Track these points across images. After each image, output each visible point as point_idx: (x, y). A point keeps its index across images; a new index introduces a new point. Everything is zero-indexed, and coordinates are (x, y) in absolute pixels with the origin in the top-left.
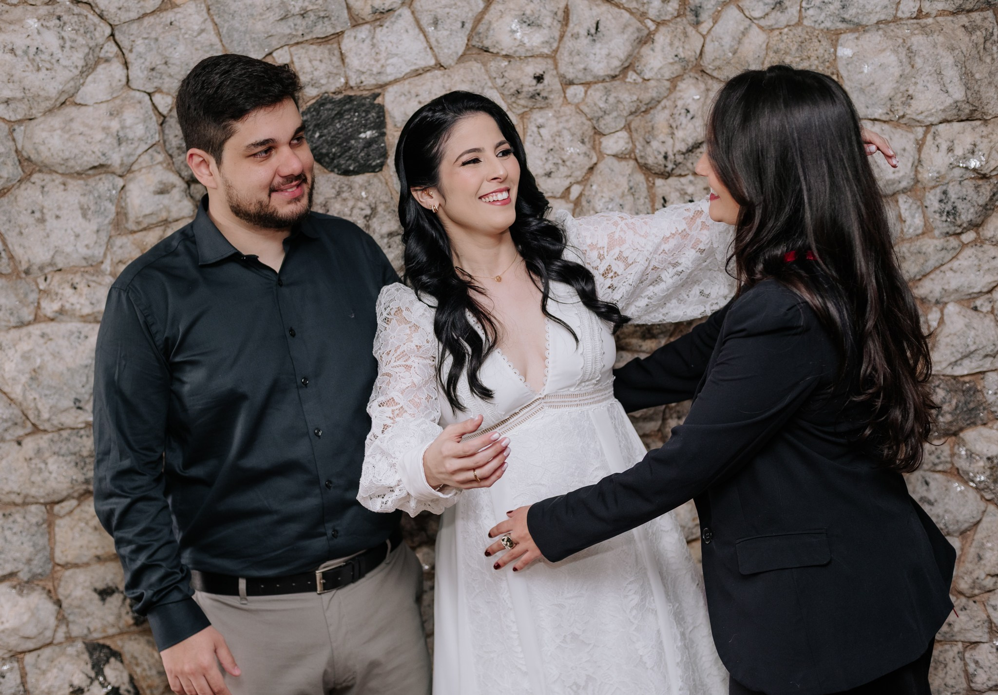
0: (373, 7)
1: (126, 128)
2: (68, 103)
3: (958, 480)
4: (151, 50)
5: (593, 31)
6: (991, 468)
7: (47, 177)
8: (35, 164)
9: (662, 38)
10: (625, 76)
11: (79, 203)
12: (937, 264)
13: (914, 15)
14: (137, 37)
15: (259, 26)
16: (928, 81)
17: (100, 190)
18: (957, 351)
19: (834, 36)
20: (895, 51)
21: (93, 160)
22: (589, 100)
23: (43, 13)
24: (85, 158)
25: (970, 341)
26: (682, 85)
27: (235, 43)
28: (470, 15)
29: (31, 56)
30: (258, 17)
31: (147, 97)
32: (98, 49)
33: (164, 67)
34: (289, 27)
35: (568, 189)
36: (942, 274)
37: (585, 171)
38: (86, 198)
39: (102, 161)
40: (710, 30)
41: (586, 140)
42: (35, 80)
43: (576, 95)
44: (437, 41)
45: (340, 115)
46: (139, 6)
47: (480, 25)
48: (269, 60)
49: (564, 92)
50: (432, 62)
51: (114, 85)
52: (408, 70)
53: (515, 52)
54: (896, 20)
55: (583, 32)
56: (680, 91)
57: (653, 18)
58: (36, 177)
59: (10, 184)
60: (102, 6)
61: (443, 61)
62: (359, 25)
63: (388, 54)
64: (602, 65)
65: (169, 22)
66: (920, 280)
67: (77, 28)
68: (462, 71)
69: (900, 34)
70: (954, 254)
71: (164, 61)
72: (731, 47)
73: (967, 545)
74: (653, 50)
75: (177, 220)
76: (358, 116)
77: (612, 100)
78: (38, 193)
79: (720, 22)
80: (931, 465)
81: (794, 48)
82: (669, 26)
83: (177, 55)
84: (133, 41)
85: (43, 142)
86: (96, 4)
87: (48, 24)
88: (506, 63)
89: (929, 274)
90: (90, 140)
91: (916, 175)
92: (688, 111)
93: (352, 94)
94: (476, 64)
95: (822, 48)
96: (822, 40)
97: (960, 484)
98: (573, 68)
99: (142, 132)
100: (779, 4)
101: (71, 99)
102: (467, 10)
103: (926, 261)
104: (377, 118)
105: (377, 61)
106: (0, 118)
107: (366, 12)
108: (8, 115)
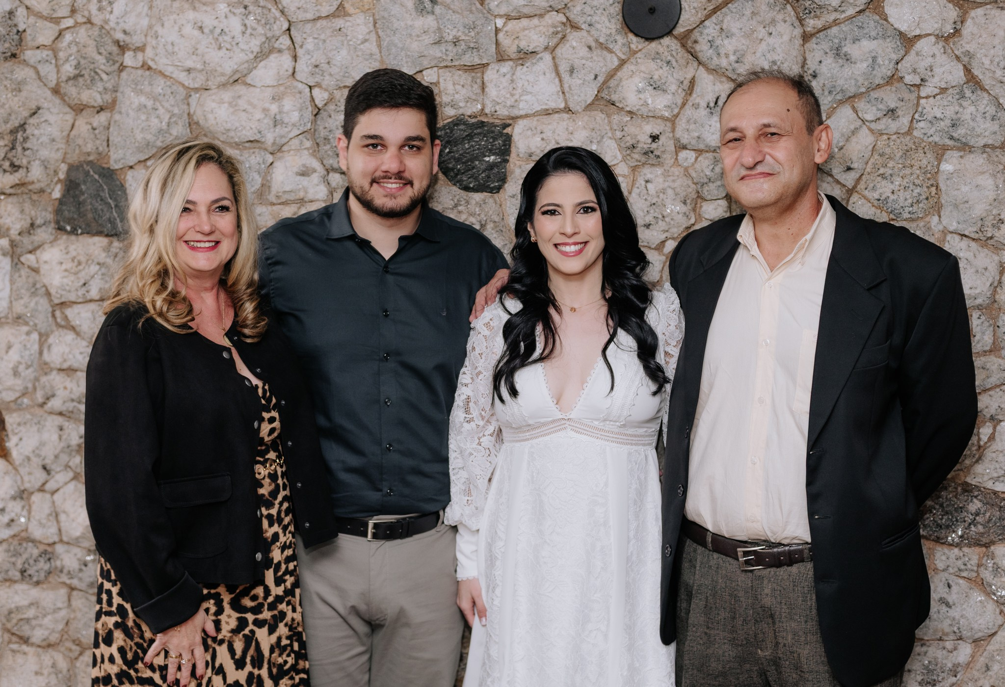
0: (518, 47)
1: (284, 112)
2: (240, 81)
3: (980, 589)
4: (318, 49)
5: (712, 105)
8: (202, 128)
12: (998, 383)
14: (309, 36)
15: (415, 46)
17: (252, 162)
18: (1001, 468)
19: (940, 152)
20: (994, 176)
21: (250, 135)
22: (697, 166)
24: (244, 132)
27: (391, 57)
28: (604, 70)
29: (216, 35)
30: (415, 38)
31: (308, 89)
32: (274, 40)
33: (327, 66)
34: (441, 51)
35: (663, 242)
36: (1001, 393)
37: (682, 229)
39: (258, 137)
41: (688, 201)
42: (214, 56)
43: (687, 159)
44: (570, 87)
45: (470, 137)
46: (316, 9)
47: (612, 80)
48: (418, 78)
49: (677, 155)
50: (562, 106)
51: (281, 73)
52: (539, 109)
53: (638, 110)
54: (1003, 147)
55: (703, 104)
60: (284, 3)
61: (571, 106)
62: (503, 60)
63: (524, 91)
64: (714, 137)
65: (338, 28)
67: (259, 18)
68: (586, 118)
71: (327, 61)
73: (979, 653)
75: (312, 201)
76: (486, 141)
77: (717, 170)
79: (833, 118)
80: (957, 570)
81: (899, 155)
83: (339, 58)
84: (305, 39)
85: (212, 111)
86: (280, 1)
87: (236, 11)
88: (629, 119)
89: (989, 389)
90: (250, 118)
91: (993, 295)
93: (485, 120)
94: (601, 115)
95: (926, 160)
96: (928, 152)
97: (982, 594)
98: (688, 135)
99: (297, 119)
100: (892, 112)
101: (243, 79)
102: (602, 65)
103: (988, 377)
104: (503, 145)
105: (512, 95)
106: (180, 83)
107: (512, 50)
108: (188, 82)
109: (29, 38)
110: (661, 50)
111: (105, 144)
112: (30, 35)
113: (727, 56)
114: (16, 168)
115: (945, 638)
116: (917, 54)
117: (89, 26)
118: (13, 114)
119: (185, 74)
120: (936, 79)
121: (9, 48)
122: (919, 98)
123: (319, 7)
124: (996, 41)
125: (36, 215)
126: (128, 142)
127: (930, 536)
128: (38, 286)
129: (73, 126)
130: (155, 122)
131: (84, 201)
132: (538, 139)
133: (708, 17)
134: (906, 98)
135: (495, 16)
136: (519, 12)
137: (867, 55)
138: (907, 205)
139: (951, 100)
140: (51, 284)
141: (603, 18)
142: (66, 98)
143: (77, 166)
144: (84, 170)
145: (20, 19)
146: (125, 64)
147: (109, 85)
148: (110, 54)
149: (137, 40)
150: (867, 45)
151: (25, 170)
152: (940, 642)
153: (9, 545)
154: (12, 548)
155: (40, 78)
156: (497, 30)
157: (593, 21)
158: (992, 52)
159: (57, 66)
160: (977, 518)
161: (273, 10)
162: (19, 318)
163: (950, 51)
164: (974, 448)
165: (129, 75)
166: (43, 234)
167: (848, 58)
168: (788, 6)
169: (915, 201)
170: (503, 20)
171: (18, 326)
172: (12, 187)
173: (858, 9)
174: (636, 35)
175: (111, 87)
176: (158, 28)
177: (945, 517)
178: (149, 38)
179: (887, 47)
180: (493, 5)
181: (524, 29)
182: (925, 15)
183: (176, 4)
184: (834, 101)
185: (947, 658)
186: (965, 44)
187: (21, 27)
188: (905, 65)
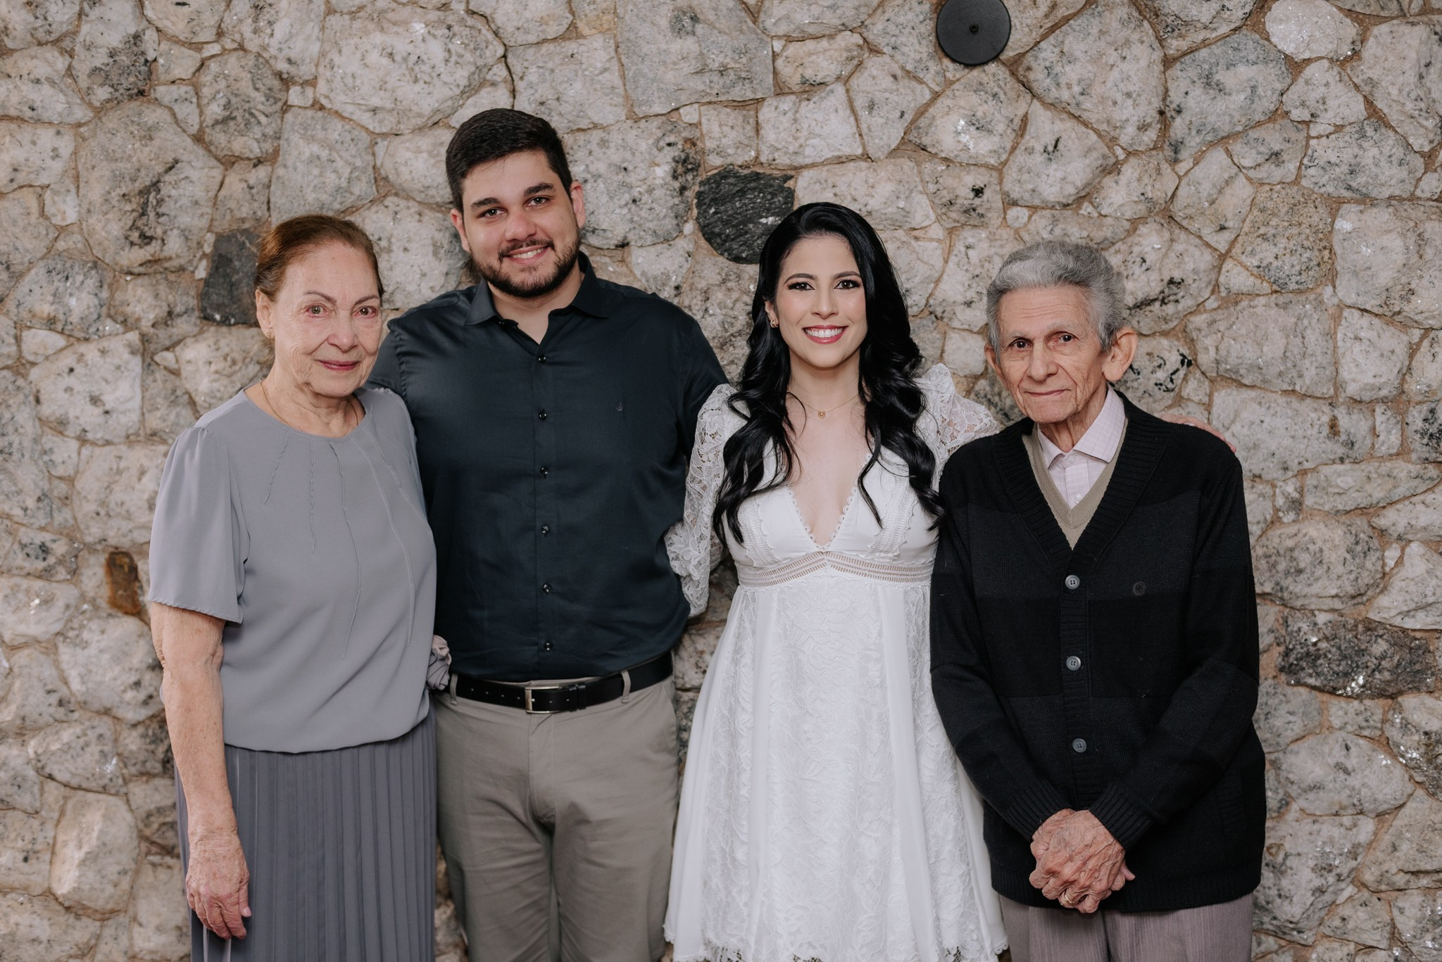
0: (803, 77)
2: (441, 124)
3: (1385, 751)
4: (544, 81)
5: (1050, 148)
6: (1427, 745)
7: (403, 203)
8: (393, 186)
9: (1130, 171)
10: (1079, 207)
11: (432, 238)
12: (1408, 494)
13: (1436, 197)
14: (532, 64)
15: (670, 76)
16: (1436, 277)
18: (1412, 600)
19: (1335, 206)
20: (1403, 235)
22: (1031, 227)
23: (433, 19)
25: (1429, 592)
26: (1143, 229)
27: (639, 91)
28: (912, 105)
29: (410, 65)
30: (671, 66)
32: (485, 70)
33: (556, 103)
34: (704, 82)
36: (1411, 506)
38: (441, 234)
40: (1189, 171)
42: (409, 93)
43: (1018, 218)
44: (869, 127)
45: (742, 193)
46: (540, 29)
47: (922, 119)
49: (1005, 213)
50: (859, 151)
52: (830, 156)
53: (956, 156)
54: (1413, 198)
55: (1039, 148)
56: (1139, 236)
57: (1124, 145)
58: (390, 201)
59: (360, 203)
60: (499, 23)
61: (871, 152)
62: (783, 94)
63: (810, 133)
64: (1053, 190)
65: (570, 54)
66: (1384, 507)
67: (466, 42)
68: (890, 167)
69: (1413, 217)
70: (1431, 486)
71: (556, 96)
72: (1210, 195)
73: (1383, 830)
74: (1117, 183)
76: (762, 198)
77: (1058, 231)
78: (389, 219)
79: (1201, 165)
80: (1356, 727)
81: (1284, 210)
82: (1141, 159)
84: (527, 68)
85: (406, 163)
86: (493, 19)
87: (436, 33)
88: (944, 168)
89: (1396, 503)
91: (1402, 384)
92: (1144, 261)
93: (761, 171)
94: (909, 163)
95: (1317, 216)
96: (1319, 206)
97: (1388, 757)
98: (1020, 187)
100: (1275, 156)
101: (445, 120)
102: (910, 99)
103: (1395, 487)
104: (785, 203)
105: (796, 139)
106: (363, 127)
107: (794, 81)
108: (373, 125)
109: (161, 70)
110: (985, 79)
111: (265, 207)
112: (163, 66)
113: (1069, 86)
114: (146, 241)
115: (1342, 812)
116: (1307, 83)
117: (241, 53)
118: (142, 170)
119: (369, 114)
120: (1330, 114)
121: (135, 83)
122: (1309, 138)
123: (544, 27)
124: (1407, 66)
125: (175, 301)
126: (296, 205)
127: (1325, 686)
128: (179, 393)
129: (221, 185)
130: (331, 178)
131: (240, 281)
132: (829, 194)
133: (1044, 37)
134: (1293, 139)
135: (772, 38)
136: (803, 31)
137: (1245, 84)
138: (1293, 272)
139: (1349, 140)
140: (196, 390)
141: (911, 39)
142: (212, 148)
143: (228, 236)
144: (237, 241)
145: (148, 45)
146: (289, 103)
147: (269, 131)
148: (270, 89)
149: (305, 71)
150: (1244, 71)
151: (159, 242)
152: (1336, 818)
153: (147, 729)
154: (150, 733)
155: (177, 121)
156: (775, 56)
157: (899, 42)
158: (1401, 79)
159: (199, 105)
160: (1383, 663)
161: (484, 31)
162: (154, 434)
163: (1346, 78)
164: (1379, 576)
165: (296, 117)
166: (184, 326)
167: (1220, 88)
168: (1145, 23)
169: (1304, 268)
170: (783, 42)
171: (153, 445)
172: (141, 265)
173: (1233, 26)
174: (954, 60)
175: (271, 133)
176: (334, 55)
177: (1344, 663)
178: (321, 69)
179: (1270, 74)
180: (769, 23)
181: (810, 54)
182: (1317, 33)
183: (357, 24)
184: (1203, 143)
185: (1345, 838)
186: (1366, 70)
187: (151, 55)
188: (1291, 96)
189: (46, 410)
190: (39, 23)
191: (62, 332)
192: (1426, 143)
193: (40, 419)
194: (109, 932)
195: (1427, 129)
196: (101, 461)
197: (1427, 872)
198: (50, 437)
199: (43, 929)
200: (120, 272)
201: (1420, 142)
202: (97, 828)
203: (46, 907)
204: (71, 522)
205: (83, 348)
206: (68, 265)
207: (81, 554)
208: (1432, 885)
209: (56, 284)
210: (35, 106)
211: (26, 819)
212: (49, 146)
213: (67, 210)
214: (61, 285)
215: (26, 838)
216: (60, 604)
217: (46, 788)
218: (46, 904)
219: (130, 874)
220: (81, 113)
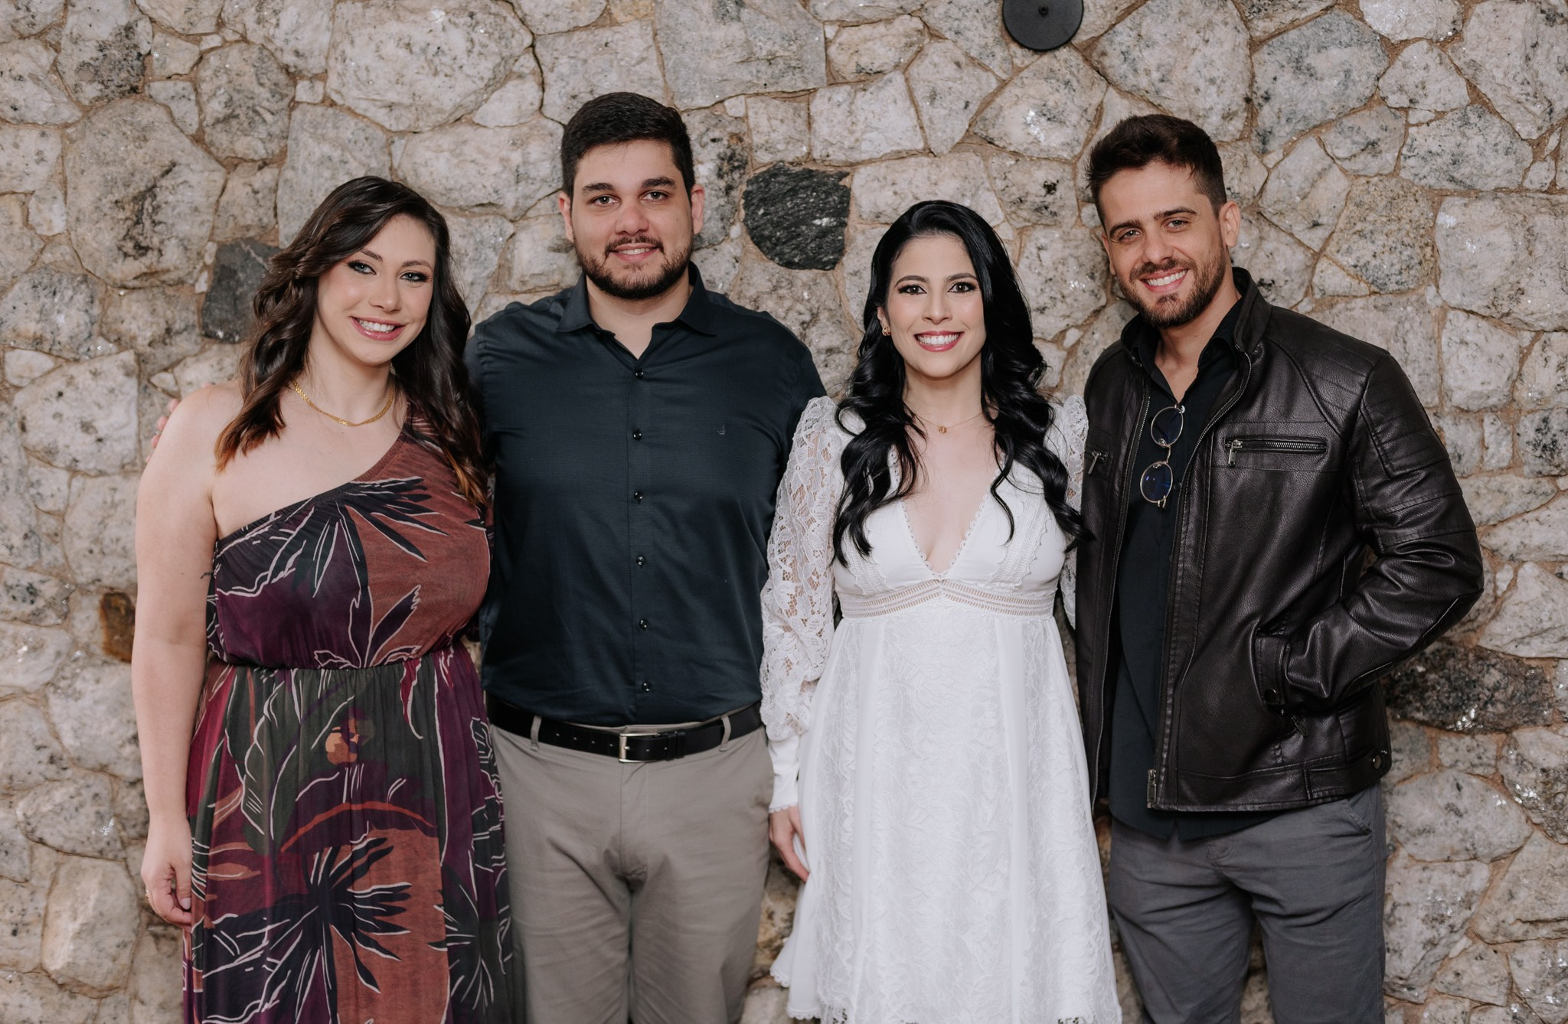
0: (858, 65)
1: (529, 163)
2: (463, 120)
3: (1500, 790)
4: (576, 73)
6: (1545, 783)
12: (1520, 510)
13: (1545, 188)
14: (562, 54)
15: (713, 65)
16: (1547, 276)
17: (485, 233)
18: (1527, 626)
19: (1437, 199)
20: (1511, 230)
21: (481, 196)
23: (453, 6)
24: (473, 192)
25: (1545, 617)
27: (680, 82)
28: (978, 95)
29: (430, 56)
30: (714, 55)
32: (512, 61)
34: (751, 72)
35: (1063, 333)
36: (1524, 523)
37: (1088, 313)
38: (466, 241)
39: (493, 199)
40: (1278, 163)
41: (1096, 275)
42: (429, 86)
44: (930, 119)
45: (793, 192)
46: (571, 16)
47: (989, 109)
49: (1080, 210)
50: (920, 146)
51: (524, 107)
52: (888, 151)
53: (1026, 150)
54: (1521, 190)
60: (526, 9)
61: (933, 146)
62: (837, 84)
63: (867, 126)
65: (604, 42)
66: (1495, 525)
67: (491, 30)
68: (955, 163)
69: (1522, 209)
70: (1545, 501)
71: (589, 89)
72: (1302, 189)
73: (1498, 877)
76: (816, 197)
79: (1292, 156)
80: (1468, 765)
81: (1382, 204)
82: (1227, 151)
84: (557, 59)
85: (426, 163)
86: (519, 5)
87: (457, 21)
88: (1013, 162)
89: (1507, 520)
90: (482, 171)
91: (1512, 392)
93: (814, 168)
94: (975, 157)
95: (1418, 210)
96: (1420, 199)
97: (1502, 796)
99: (548, 171)
100: (1372, 146)
101: (468, 116)
102: (975, 88)
103: (1506, 504)
104: (840, 203)
105: (851, 132)
106: (378, 124)
107: (849, 70)
108: (389, 123)
109: (156, 64)
110: (1056, 66)
111: (271, 213)
112: (157, 60)
113: (1148, 72)
114: (141, 251)
115: (1454, 858)
116: (1405, 66)
117: (243, 45)
118: (136, 173)
119: (385, 111)
120: (1430, 100)
121: (127, 79)
122: (1408, 125)
123: (575, 13)
124: (1512, 47)
125: (174, 318)
127: (1433, 721)
129: (223, 190)
131: (245, 295)
132: (888, 193)
133: (1120, 19)
134: (1391, 127)
135: (824, 23)
136: (858, 16)
137: (1338, 68)
138: (1393, 271)
139: (1451, 127)
141: (975, 23)
142: (213, 149)
143: (231, 245)
144: (241, 250)
145: (141, 37)
146: (297, 99)
147: (276, 130)
148: (275, 84)
149: (315, 64)
150: (1336, 54)
151: (156, 253)
152: (1448, 864)
155: (173, 120)
156: (827, 43)
157: (962, 27)
158: (1506, 61)
159: (198, 103)
160: (1496, 694)
163: (1447, 61)
164: (1490, 600)
165: (304, 114)
166: (184, 344)
167: (1311, 73)
168: (1230, 3)
169: (1404, 267)
170: (836, 28)
172: (136, 278)
173: (1324, 5)
174: (1022, 46)
175: (278, 132)
176: (345, 47)
177: (1453, 695)
178: (332, 62)
179: (1365, 57)
180: (821, 7)
181: (866, 40)
182: (1415, 12)
183: (371, 13)
184: (1294, 132)
185: (1458, 885)
186: (1469, 51)
187: (144, 49)
188: (1388, 81)
189: (33, 438)
190: (22, 14)
191: (49, 353)
192: (1534, 130)
193: (26, 449)
194: (106, 1011)
195: (1534, 115)
196: (93, 494)
197: (1546, 922)
198: (37, 468)
199: (34, 1009)
200: (112, 286)
201: (1528, 130)
202: (93, 897)
203: (37, 985)
204: (62, 560)
205: (73, 370)
206: (55, 279)
207: (73, 595)
208: (1553, 935)
209: (43, 299)
210: (17, 106)
211: (14, 888)
212: (33, 149)
213: (54, 218)
214: (48, 301)
215: (15, 910)
216: (50, 651)
217: (37, 854)
218: (37, 981)
219: (130, 946)
220: (69, 113)
